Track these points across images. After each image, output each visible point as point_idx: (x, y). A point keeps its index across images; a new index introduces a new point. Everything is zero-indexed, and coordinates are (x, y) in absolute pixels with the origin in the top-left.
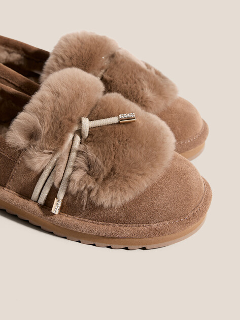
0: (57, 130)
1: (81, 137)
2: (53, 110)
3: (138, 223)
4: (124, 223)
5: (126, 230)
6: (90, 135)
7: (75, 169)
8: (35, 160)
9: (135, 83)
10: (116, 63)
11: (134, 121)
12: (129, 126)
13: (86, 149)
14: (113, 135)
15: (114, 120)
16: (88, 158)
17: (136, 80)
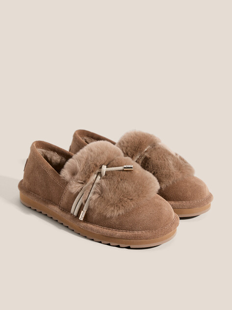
0: (87, 169)
1: (101, 176)
2: (87, 159)
3: (126, 230)
4: (118, 229)
5: (119, 233)
6: (106, 175)
7: (94, 193)
8: (73, 186)
9: (165, 160)
10: (155, 149)
11: (132, 170)
12: (129, 172)
13: (101, 182)
14: (118, 175)
15: (121, 168)
16: (101, 187)
17: (166, 159)
